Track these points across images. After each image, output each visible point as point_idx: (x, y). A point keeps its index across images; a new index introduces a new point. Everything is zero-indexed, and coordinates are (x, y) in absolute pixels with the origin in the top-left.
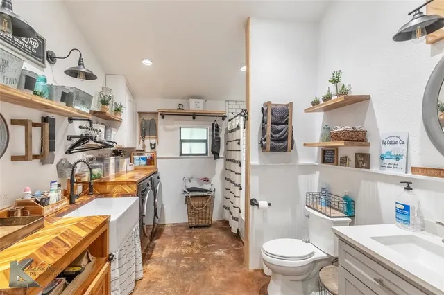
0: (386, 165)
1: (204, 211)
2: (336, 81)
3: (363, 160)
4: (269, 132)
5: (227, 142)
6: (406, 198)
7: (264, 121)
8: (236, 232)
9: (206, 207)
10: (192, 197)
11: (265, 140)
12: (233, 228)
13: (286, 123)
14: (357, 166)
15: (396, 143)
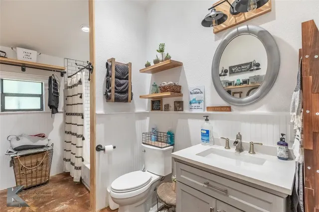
0: (193, 108)
1: (39, 168)
2: (161, 51)
3: (179, 106)
4: (113, 85)
5: (67, 97)
6: (206, 126)
7: (108, 75)
8: (79, 181)
9: (42, 164)
10: (21, 156)
11: (110, 91)
12: (75, 177)
13: (127, 79)
14: (176, 110)
15: (198, 93)
